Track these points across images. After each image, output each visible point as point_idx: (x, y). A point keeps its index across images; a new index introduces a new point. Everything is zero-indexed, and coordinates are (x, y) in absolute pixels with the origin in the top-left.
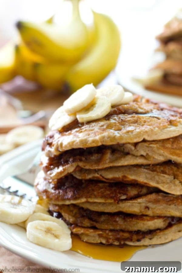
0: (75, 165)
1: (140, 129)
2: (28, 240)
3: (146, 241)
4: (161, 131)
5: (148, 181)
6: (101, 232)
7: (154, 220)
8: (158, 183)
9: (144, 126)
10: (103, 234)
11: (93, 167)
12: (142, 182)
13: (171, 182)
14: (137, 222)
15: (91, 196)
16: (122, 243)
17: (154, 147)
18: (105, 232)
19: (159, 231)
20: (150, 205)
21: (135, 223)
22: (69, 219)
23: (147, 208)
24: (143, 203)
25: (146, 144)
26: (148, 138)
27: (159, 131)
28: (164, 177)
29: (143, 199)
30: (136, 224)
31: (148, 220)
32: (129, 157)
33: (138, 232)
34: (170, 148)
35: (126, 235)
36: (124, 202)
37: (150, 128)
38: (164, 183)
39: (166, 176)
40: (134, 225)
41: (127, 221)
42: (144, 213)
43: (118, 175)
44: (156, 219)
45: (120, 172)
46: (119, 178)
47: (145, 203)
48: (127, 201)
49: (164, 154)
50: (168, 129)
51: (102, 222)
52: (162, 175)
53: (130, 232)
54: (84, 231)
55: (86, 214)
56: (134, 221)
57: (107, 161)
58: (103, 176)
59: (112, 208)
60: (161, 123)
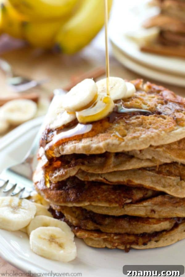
0: (77, 168)
1: (146, 134)
2: (32, 250)
3: (152, 244)
4: (168, 134)
5: (154, 185)
6: (106, 237)
7: (160, 223)
8: (164, 187)
9: (150, 130)
10: (108, 238)
11: (96, 172)
12: (149, 186)
13: (177, 185)
14: (142, 225)
15: (95, 200)
16: (128, 246)
17: (160, 151)
18: (110, 236)
19: (165, 233)
20: (155, 208)
21: (140, 226)
22: (72, 221)
23: (153, 211)
24: (149, 206)
25: (152, 149)
26: (153, 144)
27: (166, 135)
28: (170, 179)
29: (148, 202)
30: (142, 227)
31: (154, 224)
32: (134, 161)
33: (144, 235)
34: (176, 149)
35: (132, 238)
36: (129, 205)
37: (157, 133)
38: (171, 186)
39: (173, 178)
40: (140, 228)
41: (132, 224)
42: (150, 216)
43: (122, 179)
44: (163, 221)
45: (124, 176)
46: (124, 182)
47: (151, 206)
48: (132, 205)
49: (170, 157)
50: (175, 131)
51: (106, 225)
52: (168, 177)
53: (136, 235)
54: (88, 235)
55: (90, 215)
56: (140, 224)
57: (111, 166)
58: (107, 178)
59: (117, 212)
60: (167, 124)
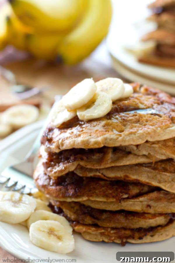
0: (76, 163)
1: (143, 130)
2: (31, 242)
3: (148, 239)
4: (164, 131)
5: (150, 181)
6: (103, 231)
7: (155, 218)
8: (160, 182)
9: (146, 126)
10: (105, 232)
11: (94, 167)
12: (145, 182)
13: (172, 181)
14: (138, 220)
15: (93, 195)
16: (124, 240)
17: (156, 147)
18: (107, 230)
19: (160, 228)
20: (151, 203)
21: (136, 221)
22: (71, 215)
23: (149, 206)
24: (145, 201)
25: (148, 145)
26: (150, 139)
27: (162, 132)
28: (166, 175)
29: (144, 197)
30: (138, 222)
31: (150, 219)
32: (131, 156)
33: (140, 230)
34: (171, 146)
35: (128, 233)
36: (125, 200)
37: (153, 129)
38: (166, 181)
39: (168, 174)
40: (136, 223)
41: (129, 219)
42: (146, 211)
43: (120, 174)
44: (158, 216)
45: (122, 171)
46: (121, 177)
47: (147, 202)
48: (128, 200)
49: (166, 153)
50: (171, 128)
51: (104, 220)
52: (164, 173)
53: (132, 230)
54: (86, 229)
55: (88, 210)
56: (136, 219)
57: (109, 161)
58: (104, 174)
59: (114, 207)
60: (163, 122)
